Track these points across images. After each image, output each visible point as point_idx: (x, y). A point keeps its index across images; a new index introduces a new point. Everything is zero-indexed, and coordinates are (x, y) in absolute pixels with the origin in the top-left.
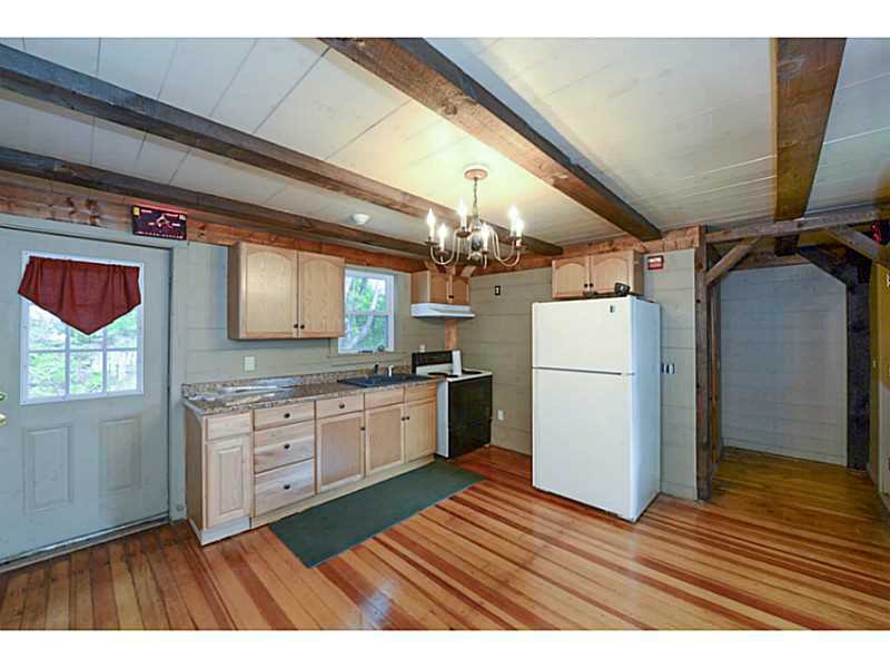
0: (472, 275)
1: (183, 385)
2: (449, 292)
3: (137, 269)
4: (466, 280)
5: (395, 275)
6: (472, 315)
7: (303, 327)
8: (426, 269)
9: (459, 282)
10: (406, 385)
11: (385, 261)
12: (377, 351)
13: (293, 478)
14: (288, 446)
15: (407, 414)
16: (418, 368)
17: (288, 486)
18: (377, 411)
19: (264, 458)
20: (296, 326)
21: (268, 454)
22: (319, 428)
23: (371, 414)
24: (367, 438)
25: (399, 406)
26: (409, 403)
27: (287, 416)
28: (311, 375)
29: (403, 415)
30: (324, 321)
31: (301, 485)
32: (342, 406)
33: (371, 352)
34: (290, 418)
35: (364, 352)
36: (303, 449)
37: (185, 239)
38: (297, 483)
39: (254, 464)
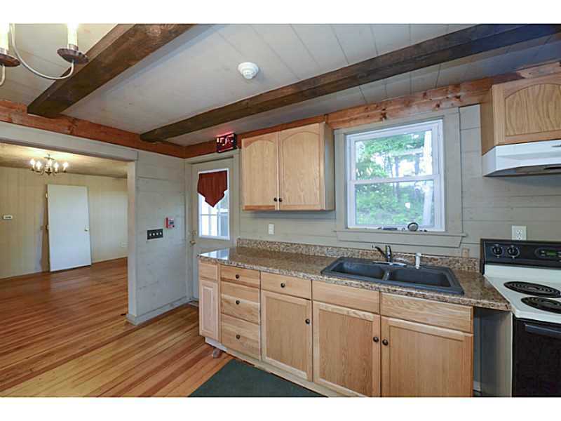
1: (239, 238)
3: (226, 172)
10: (383, 288)
12: (407, 229)
13: (243, 332)
14: (238, 303)
15: (385, 337)
16: (487, 267)
17: (238, 337)
18: (331, 307)
19: (225, 304)
20: (275, 200)
21: (227, 302)
22: (264, 298)
23: (320, 310)
24: (317, 337)
25: (370, 316)
26: (391, 319)
27: (237, 277)
28: (315, 246)
29: (376, 333)
30: (302, 194)
31: (248, 342)
32: (283, 286)
33: (396, 229)
34: (241, 279)
35: (385, 229)
36: (250, 311)
37: (235, 148)
38: (246, 338)
39: (222, 305)
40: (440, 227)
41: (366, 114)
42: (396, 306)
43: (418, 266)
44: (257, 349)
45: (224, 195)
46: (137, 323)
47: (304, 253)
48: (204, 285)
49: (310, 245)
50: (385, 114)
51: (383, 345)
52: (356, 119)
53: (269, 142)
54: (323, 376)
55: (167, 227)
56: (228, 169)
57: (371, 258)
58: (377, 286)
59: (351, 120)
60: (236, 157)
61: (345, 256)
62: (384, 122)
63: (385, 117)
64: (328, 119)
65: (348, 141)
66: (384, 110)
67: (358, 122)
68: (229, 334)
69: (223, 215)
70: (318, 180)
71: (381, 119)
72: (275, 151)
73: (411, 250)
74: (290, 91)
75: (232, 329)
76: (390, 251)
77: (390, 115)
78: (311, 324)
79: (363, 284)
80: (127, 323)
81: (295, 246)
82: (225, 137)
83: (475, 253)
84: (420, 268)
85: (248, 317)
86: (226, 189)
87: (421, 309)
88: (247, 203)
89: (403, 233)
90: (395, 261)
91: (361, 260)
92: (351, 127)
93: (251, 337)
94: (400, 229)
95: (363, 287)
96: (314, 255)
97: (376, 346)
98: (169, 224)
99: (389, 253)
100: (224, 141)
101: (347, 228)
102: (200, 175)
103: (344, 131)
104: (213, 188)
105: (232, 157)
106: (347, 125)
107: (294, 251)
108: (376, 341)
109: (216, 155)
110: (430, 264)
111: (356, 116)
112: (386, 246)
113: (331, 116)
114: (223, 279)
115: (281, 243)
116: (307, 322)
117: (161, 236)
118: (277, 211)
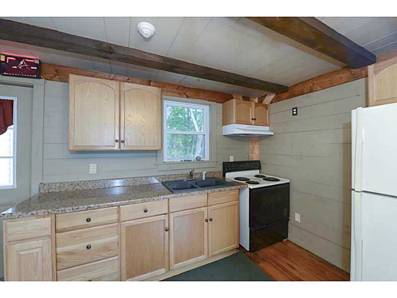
0: (271, 103)
1: (41, 183)
2: (252, 116)
3: (12, 102)
4: (266, 107)
5: (210, 105)
6: (273, 134)
7: (123, 142)
8: (234, 98)
9: (261, 107)
10: (209, 191)
11: (202, 95)
12: (195, 160)
14: (89, 247)
16: (227, 174)
19: (65, 257)
20: (117, 141)
21: (69, 253)
25: (203, 209)
27: (88, 220)
29: (206, 217)
32: (146, 211)
33: (191, 161)
35: (185, 161)
36: (105, 248)
39: (58, 261)
40: (207, 158)
43: (204, 178)
50: (187, 94)
63: (187, 96)
65: (164, 104)
66: (187, 92)
73: (200, 171)
82: (19, 59)
83: (221, 169)
89: (194, 162)
94: (193, 160)
96: (141, 185)
101: (163, 162)
108: (207, 221)
114: (60, 231)
116: (167, 230)
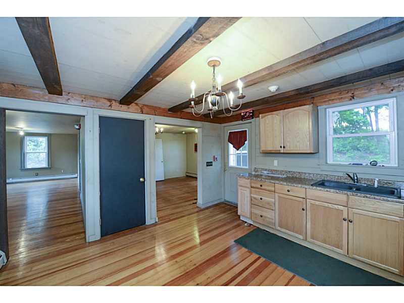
1: (255, 168)
3: (246, 131)
7: (284, 148)
10: (349, 193)
12: (369, 164)
13: (264, 214)
14: (261, 199)
15: (351, 218)
17: (261, 216)
18: (317, 203)
19: (254, 200)
20: (281, 147)
21: (255, 198)
22: (277, 198)
23: (311, 204)
24: (309, 217)
25: (341, 208)
26: (354, 210)
27: (261, 186)
28: (305, 173)
29: (345, 216)
30: (298, 144)
31: (267, 219)
32: (288, 191)
33: (361, 164)
34: (263, 187)
35: (353, 164)
36: (268, 203)
37: (253, 118)
38: (266, 217)
39: (251, 200)
40: (394, 164)
41: (340, 97)
42: (357, 203)
43: (376, 186)
44: (272, 223)
45: (244, 143)
46: (203, 207)
47: (298, 176)
48: (241, 190)
49: (302, 173)
50: (354, 96)
51: (349, 223)
52: (333, 100)
53: (277, 116)
54: (312, 238)
55: (214, 161)
56: (247, 129)
57: (344, 181)
58: (346, 192)
59: (330, 100)
60: (253, 123)
61: (326, 179)
62: (353, 101)
63: (353, 98)
64: (313, 100)
65: (327, 112)
66: (353, 94)
67: (335, 101)
68: (256, 214)
69: (244, 155)
70: (308, 136)
71: (351, 100)
72: (280, 120)
73: (372, 177)
74: (293, 93)
75: (258, 212)
76: (357, 177)
77: (357, 97)
78: (305, 211)
79: (337, 191)
80: (197, 207)
81: (291, 173)
82: (246, 112)
84: (377, 188)
85: (267, 206)
86: (246, 140)
87: (373, 205)
88: (263, 148)
89: (366, 166)
90: (361, 183)
91: (336, 182)
92: (329, 104)
93: (269, 216)
94: (364, 164)
95: (337, 193)
96: (305, 178)
97: (345, 223)
98: (215, 159)
99: (356, 178)
100: (246, 115)
101: (327, 163)
102: (230, 133)
103: (325, 106)
104: (238, 140)
105: (251, 123)
106: (327, 103)
107: (291, 176)
108: (345, 220)
109: (241, 122)
110: (385, 186)
111: (333, 98)
112: (354, 174)
113: (315, 99)
114: (251, 187)
115: (283, 171)
116: (303, 210)
117: (212, 165)
118: (282, 153)
